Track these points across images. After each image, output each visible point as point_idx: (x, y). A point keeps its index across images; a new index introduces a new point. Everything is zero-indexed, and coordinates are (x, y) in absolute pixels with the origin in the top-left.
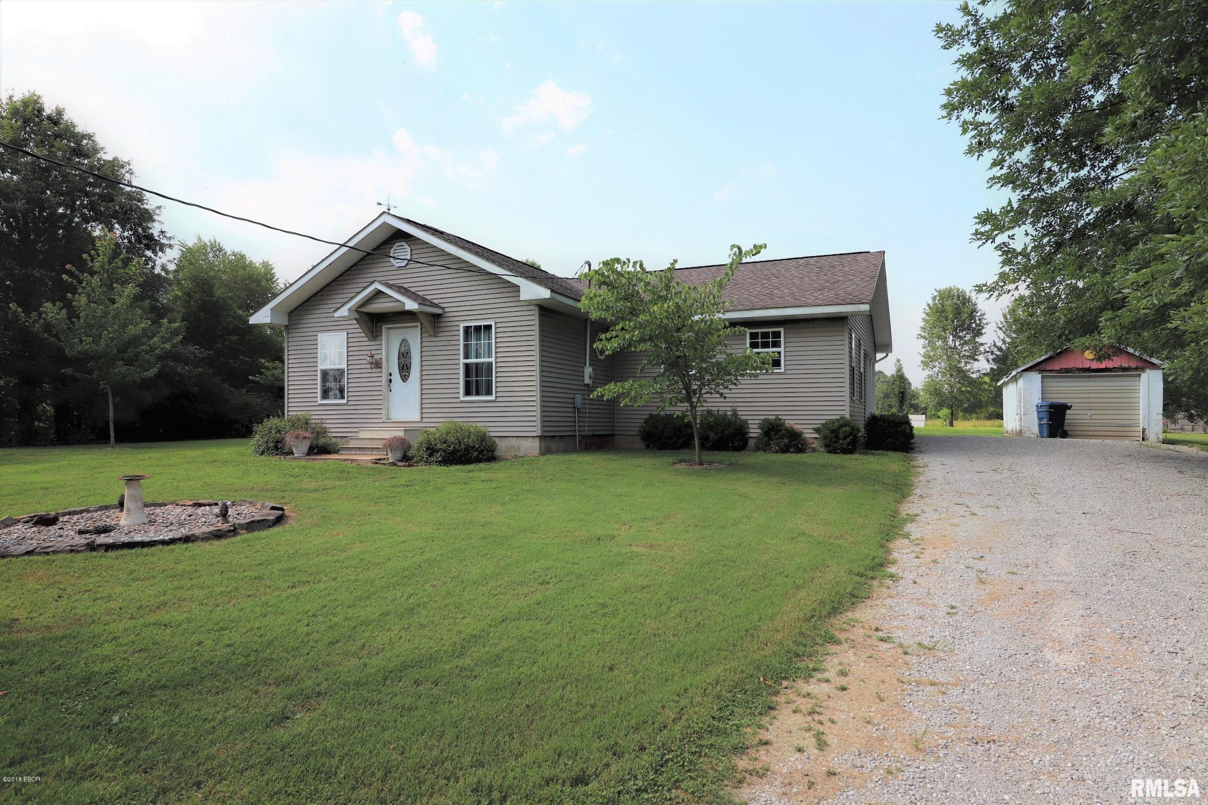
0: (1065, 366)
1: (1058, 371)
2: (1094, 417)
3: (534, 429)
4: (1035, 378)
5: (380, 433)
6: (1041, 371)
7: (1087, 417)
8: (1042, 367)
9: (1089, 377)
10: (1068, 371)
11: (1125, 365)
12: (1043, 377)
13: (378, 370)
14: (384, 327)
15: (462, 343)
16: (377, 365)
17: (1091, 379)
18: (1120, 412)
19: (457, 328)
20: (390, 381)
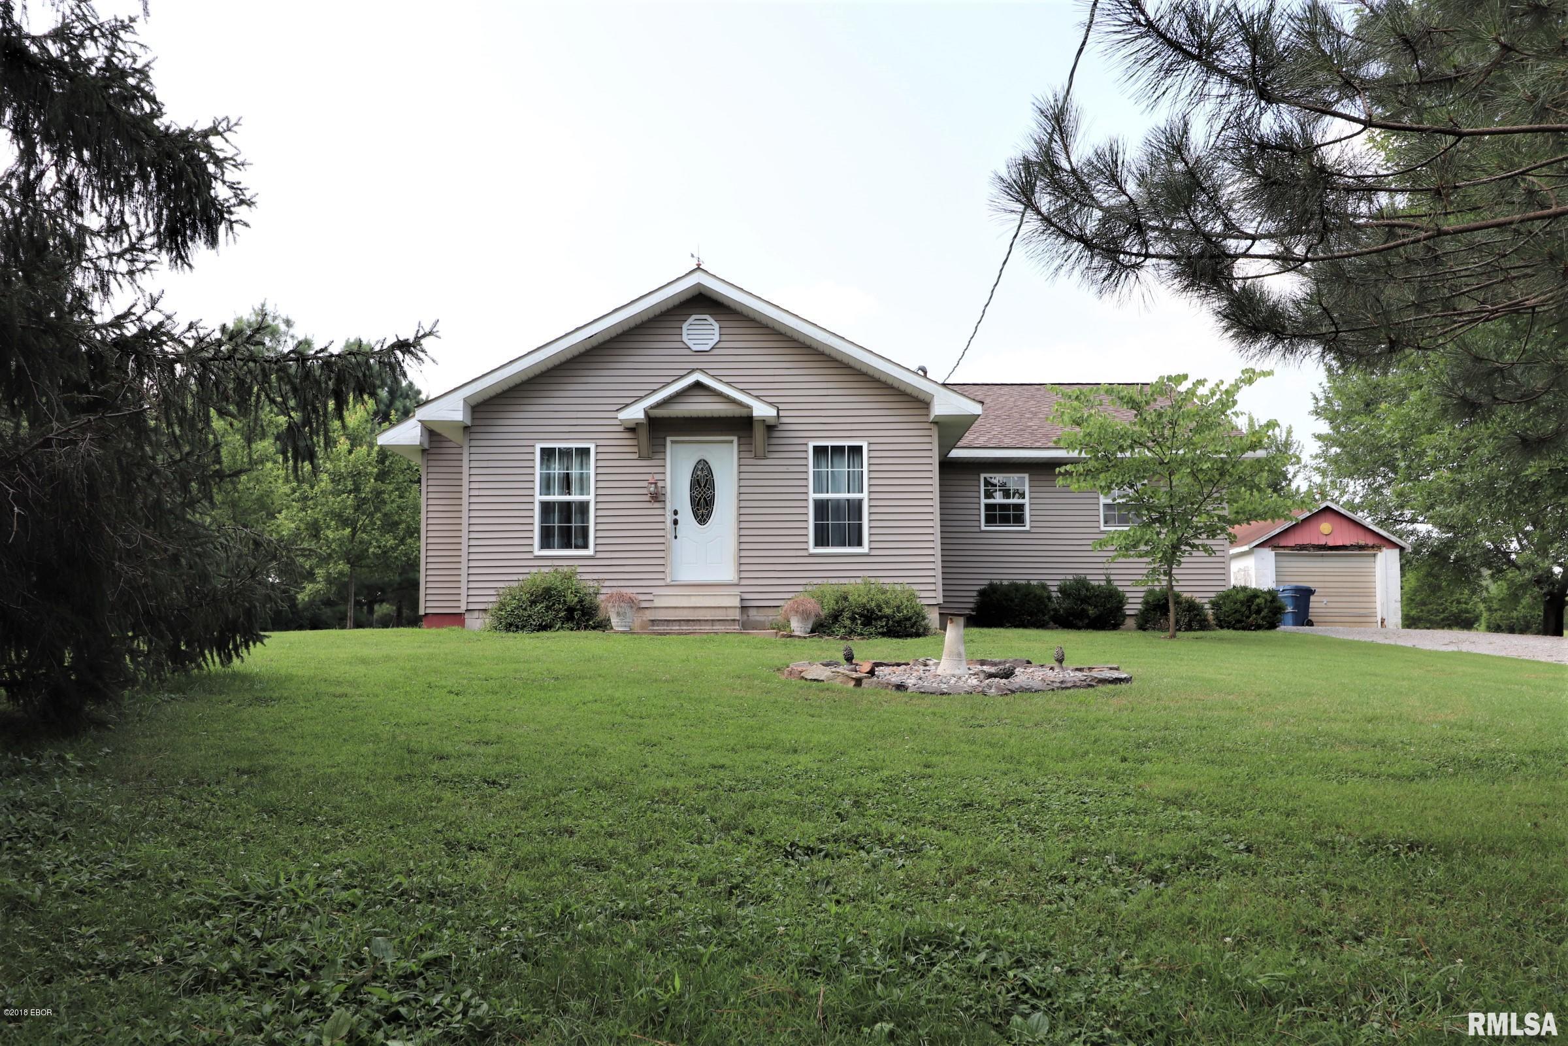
0: (1300, 542)
1: (1292, 548)
2: (1330, 605)
3: (932, 594)
4: (1269, 554)
5: (693, 599)
6: (1275, 547)
7: (1323, 605)
8: (1275, 543)
9: (1322, 556)
10: (1302, 547)
11: (1362, 542)
12: (1276, 555)
13: (657, 505)
14: (669, 439)
15: (811, 470)
16: (657, 497)
17: (1325, 559)
18: (1356, 599)
19: (803, 448)
20: (676, 522)
